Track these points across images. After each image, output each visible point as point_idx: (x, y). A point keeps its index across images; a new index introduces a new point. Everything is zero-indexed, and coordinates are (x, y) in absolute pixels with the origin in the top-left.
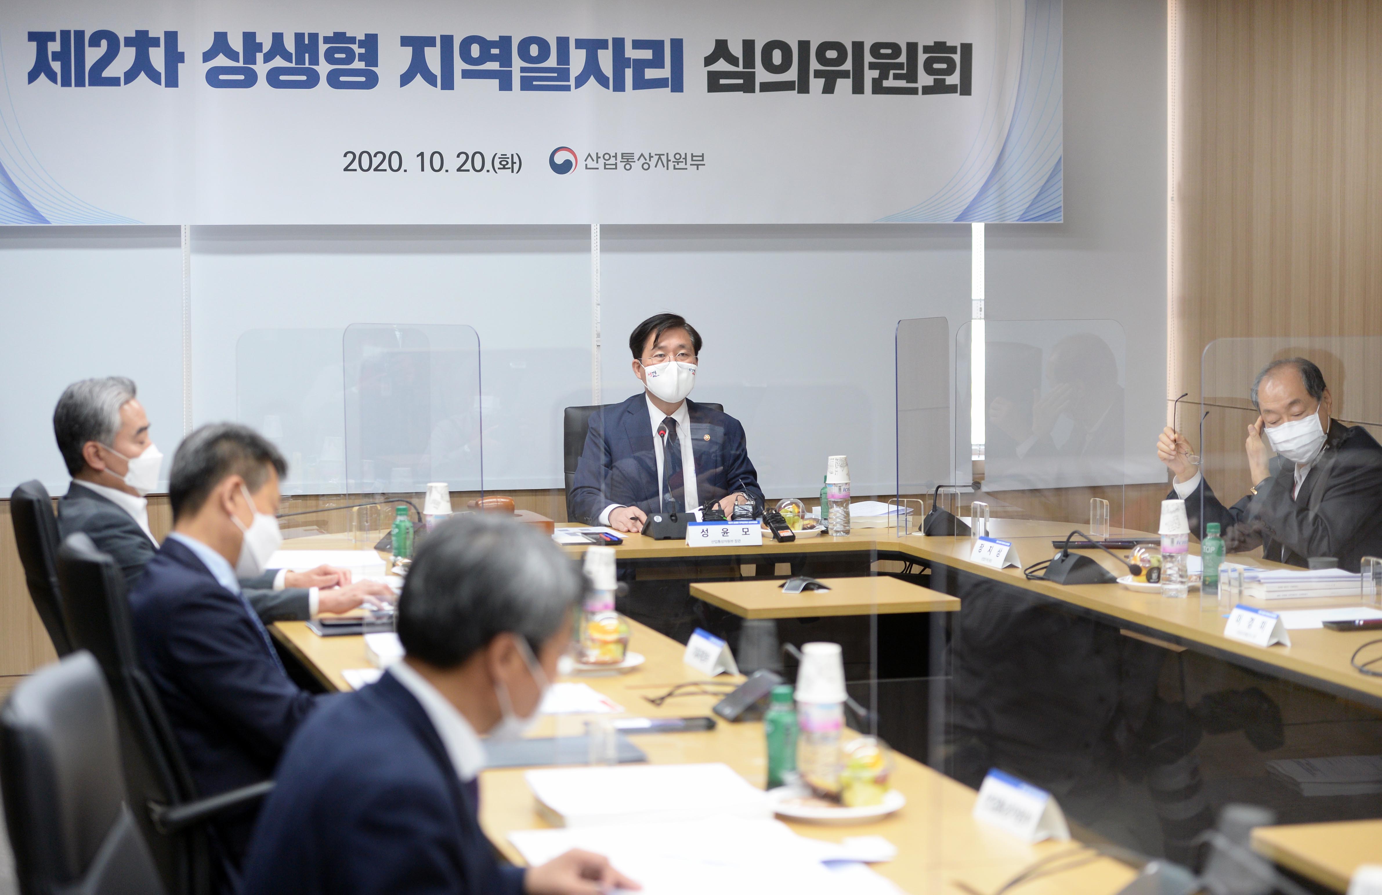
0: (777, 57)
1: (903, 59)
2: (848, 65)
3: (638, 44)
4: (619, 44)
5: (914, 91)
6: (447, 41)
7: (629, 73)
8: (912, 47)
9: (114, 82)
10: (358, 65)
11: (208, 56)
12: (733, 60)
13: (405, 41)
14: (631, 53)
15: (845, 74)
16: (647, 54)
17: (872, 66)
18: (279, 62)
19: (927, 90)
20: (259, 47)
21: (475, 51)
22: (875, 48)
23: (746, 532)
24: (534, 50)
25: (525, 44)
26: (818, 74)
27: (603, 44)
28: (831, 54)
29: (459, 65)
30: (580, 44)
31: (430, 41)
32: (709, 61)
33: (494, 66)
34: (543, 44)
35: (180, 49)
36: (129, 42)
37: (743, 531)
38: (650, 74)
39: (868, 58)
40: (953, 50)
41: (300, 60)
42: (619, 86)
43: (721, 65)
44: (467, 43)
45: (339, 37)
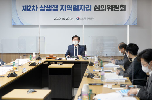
0: (102, 7)
1: (117, 7)
2: (111, 8)
3: (86, 6)
4: (84, 6)
5: (119, 10)
6: (65, 6)
7: (85, 9)
8: (118, 5)
9: (31, 11)
10: (56, 8)
11: (40, 8)
13: (61, 6)
14: (86, 7)
15: (110, 9)
16: (87, 7)
17: (114, 8)
18: (47, 8)
19: (120, 10)
20: (45, 7)
21: (68, 7)
22: (114, 6)
23: (73, 59)
24: (75, 7)
25: (74, 6)
26: (107, 9)
27: (83, 6)
28: (109, 6)
29: (67, 8)
30: (80, 6)
31: (64, 6)
32: (94, 7)
33: (70, 8)
35: (37, 7)
36: (32, 6)
38: (88, 9)
39: (113, 7)
40: (123, 6)
41: (50, 8)
42: (84, 10)
43: (96, 8)
44: (67, 6)
45: (54, 5)
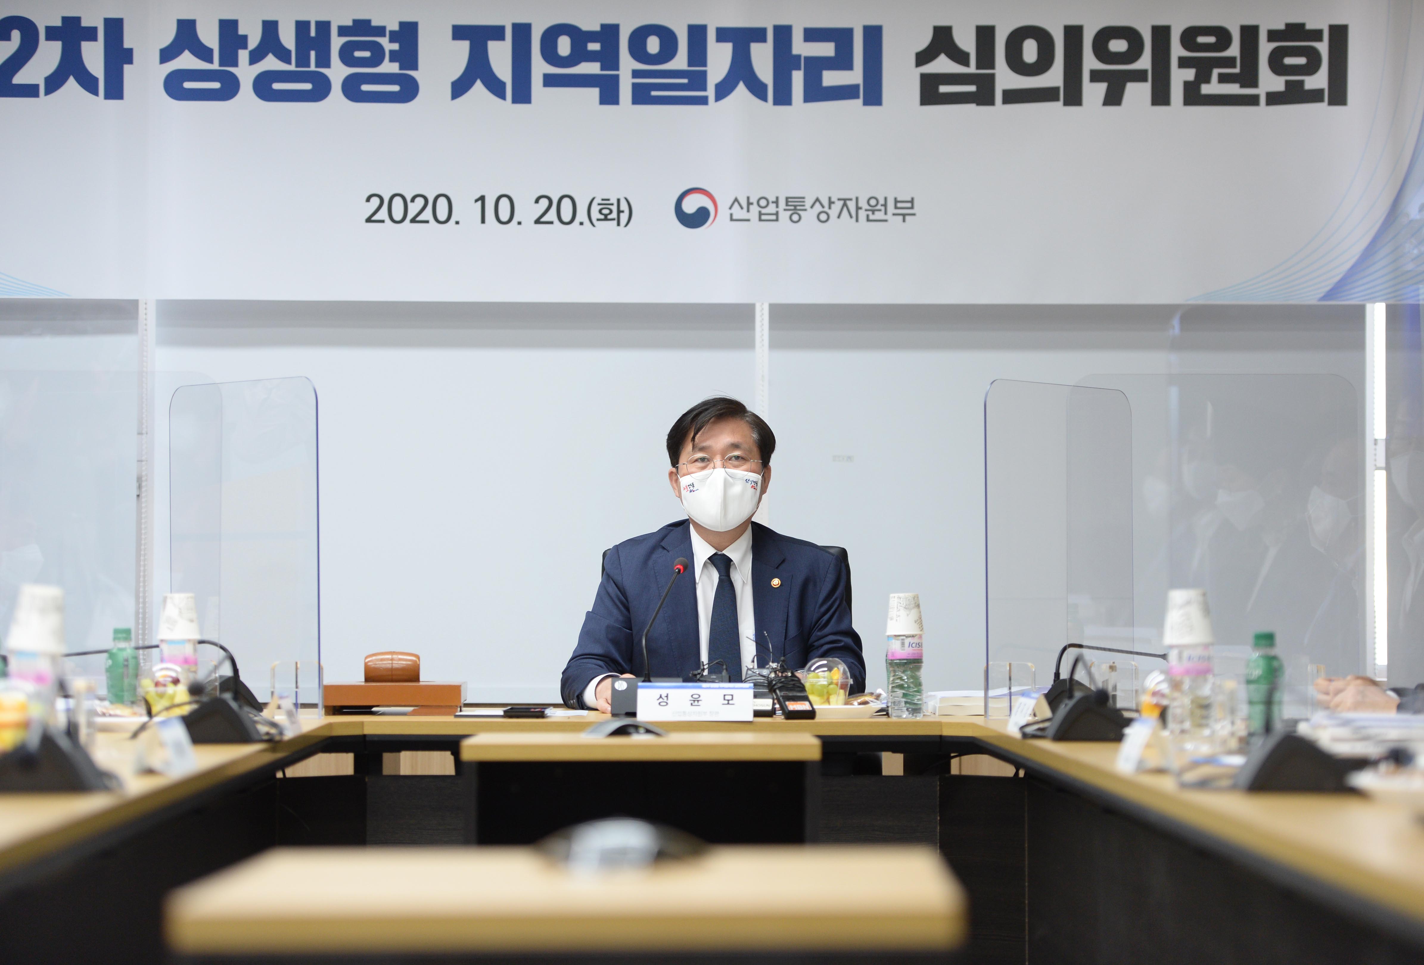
0: (1030, 51)
1: (1234, 50)
2: (1145, 62)
3: (812, 35)
4: (783, 33)
5: (1253, 101)
6: (522, 32)
7: (798, 78)
8: (1249, 33)
9: (30, 91)
10: (389, 67)
11: (167, 55)
12: (960, 57)
13: (459, 32)
14: (801, 47)
15: (1140, 76)
16: (827, 49)
17: (1184, 63)
18: (271, 63)
19: (1274, 99)
20: (243, 41)
21: (564, 46)
22: (1189, 37)
23: (728, 700)
24: (653, 45)
25: (639, 36)
26: (1096, 76)
27: (758, 35)
28: (1118, 46)
29: (539, 67)
30: (723, 35)
31: (497, 33)
32: (923, 58)
33: (592, 68)
34: (667, 37)
35: (127, 45)
36: (52, 33)
37: (724, 699)
38: (831, 78)
39: (1177, 51)
40: (1317, 35)
41: (303, 60)
42: (783, 98)
43: (943, 65)
44: (551, 35)
45: (362, 27)
